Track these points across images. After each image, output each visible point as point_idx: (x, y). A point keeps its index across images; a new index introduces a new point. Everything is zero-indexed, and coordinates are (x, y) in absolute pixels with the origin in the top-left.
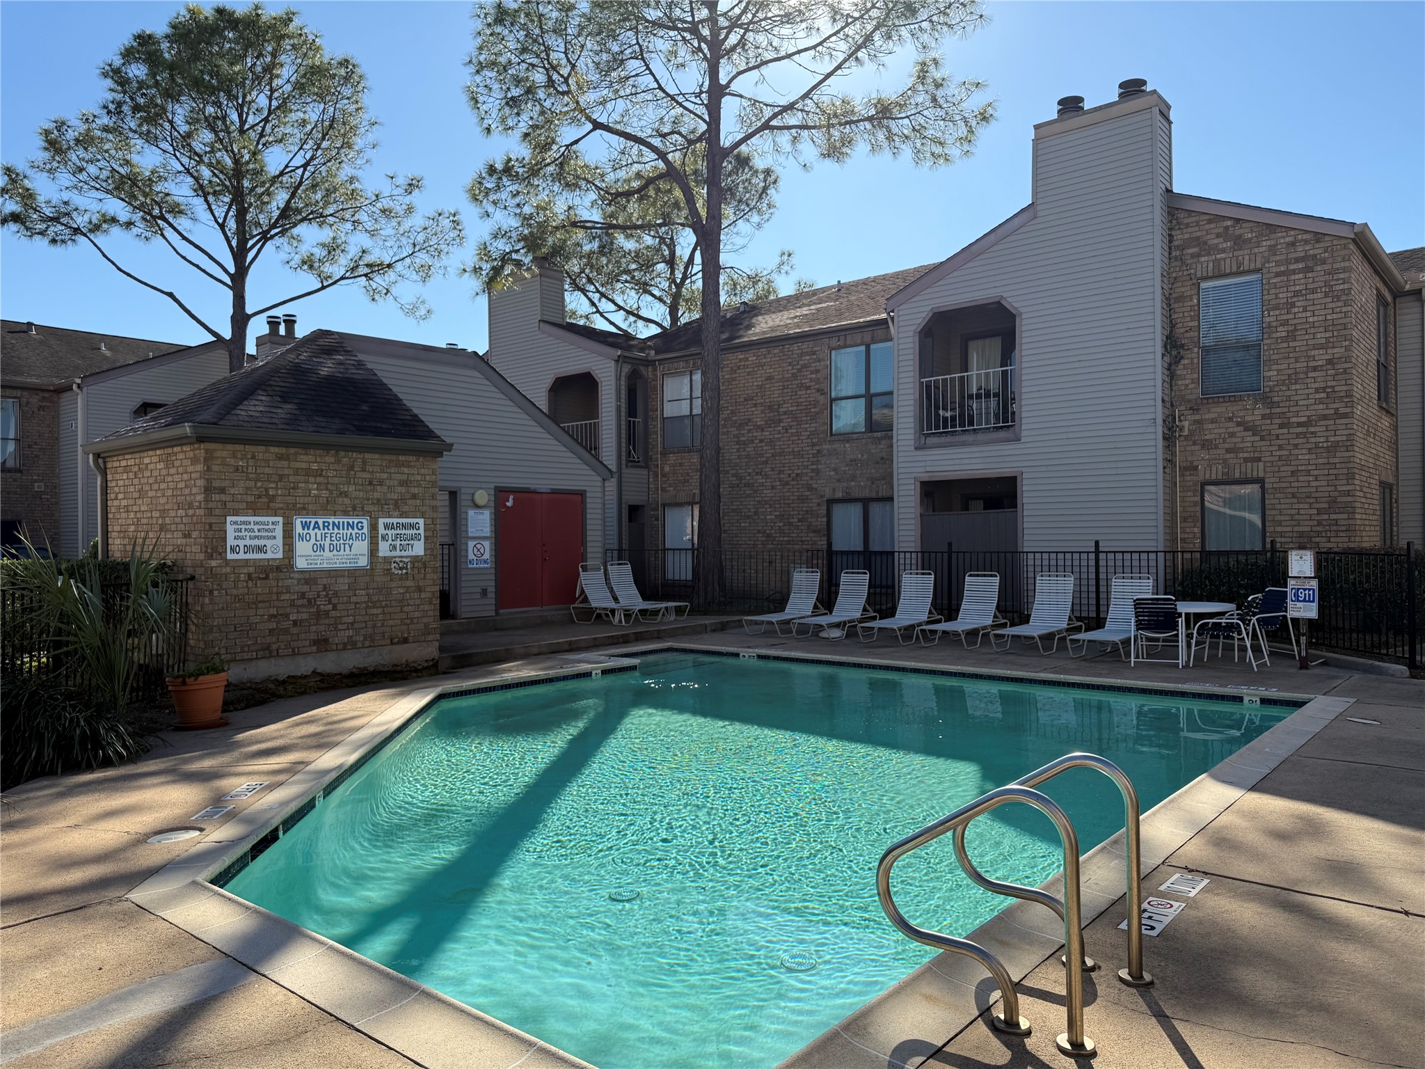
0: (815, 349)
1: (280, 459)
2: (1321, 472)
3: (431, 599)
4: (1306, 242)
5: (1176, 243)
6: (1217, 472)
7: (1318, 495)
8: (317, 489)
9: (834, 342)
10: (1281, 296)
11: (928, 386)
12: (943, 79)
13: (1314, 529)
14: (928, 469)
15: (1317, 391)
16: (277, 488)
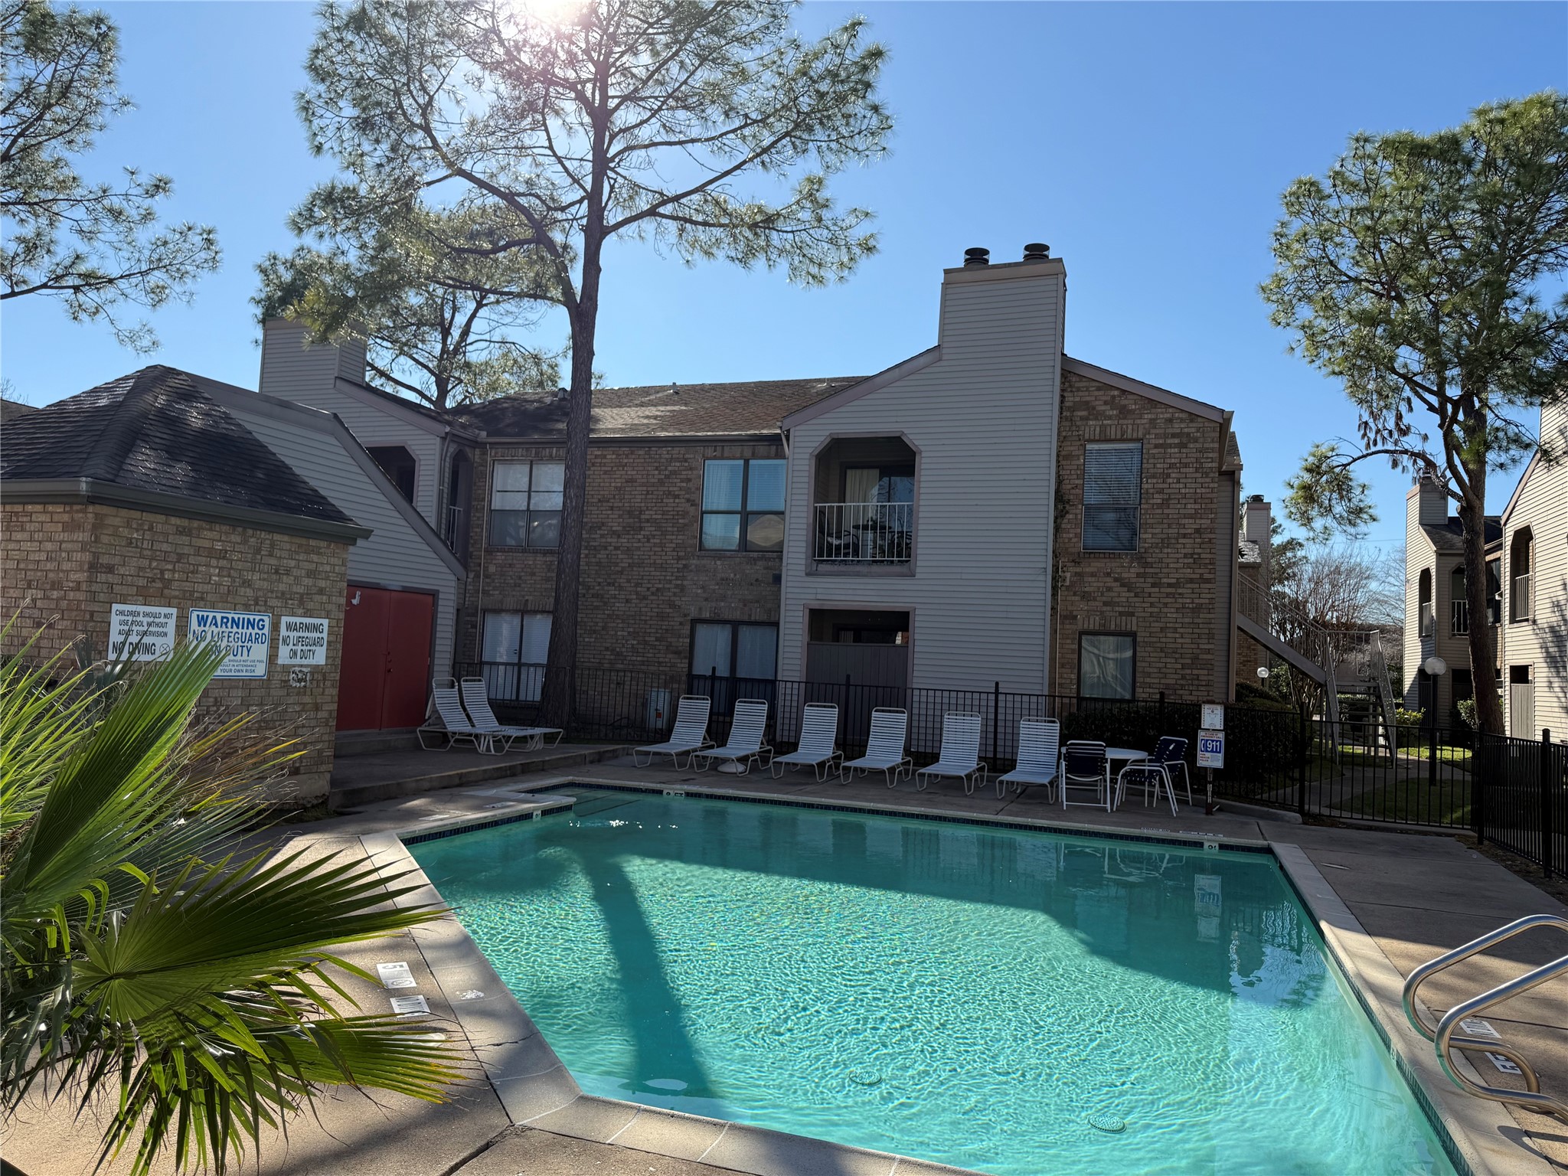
0: (687, 456)
1: (181, 533)
2: (1187, 630)
3: (327, 720)
4: (1182, 420)
5: (1067, 404)
6: (1094, 623)
7: (1182, 651)
8: (219, 575)
9: (710, 452)
10: (1158, 466)
11: (822, 512)
12: (827, 200)
13: (1179, 682)
14: (819, 597)
15: (1186, 556)
16: (174, 571)
